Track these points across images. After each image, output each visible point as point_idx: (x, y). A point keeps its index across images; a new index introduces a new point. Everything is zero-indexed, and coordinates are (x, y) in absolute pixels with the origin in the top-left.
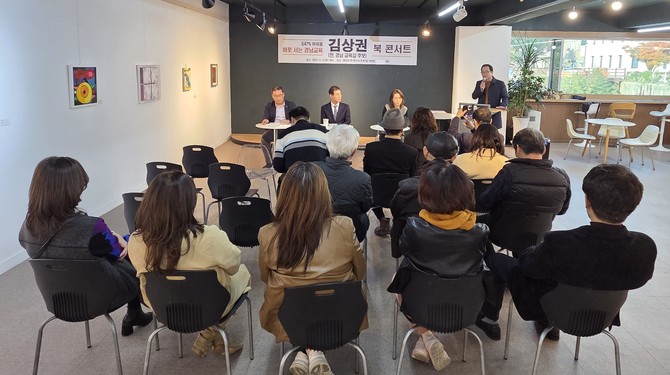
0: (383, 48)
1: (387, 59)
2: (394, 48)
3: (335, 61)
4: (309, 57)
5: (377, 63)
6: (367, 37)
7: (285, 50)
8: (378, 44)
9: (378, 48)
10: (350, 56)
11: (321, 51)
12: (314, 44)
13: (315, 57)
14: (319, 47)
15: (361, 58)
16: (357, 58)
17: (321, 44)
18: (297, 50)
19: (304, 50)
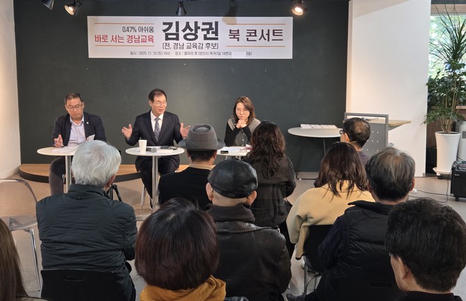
0: (243, 35)
1: (249, 50)
2: (259, 34)
3: (172, 55)
4: (133, 49)
5: (234, 56)
6: (219, 19)
7: (98, 38)
8: (234, 28)
9: (234, 35)
10: (195, 46)
11: (151, 39)
12: (141, 29)
13: (143, 49)
14: (148, 34)
15: (210, 50)
16: (205, 50)
17: (152, 30)
18: (116, 39)
19: (126, 38)
